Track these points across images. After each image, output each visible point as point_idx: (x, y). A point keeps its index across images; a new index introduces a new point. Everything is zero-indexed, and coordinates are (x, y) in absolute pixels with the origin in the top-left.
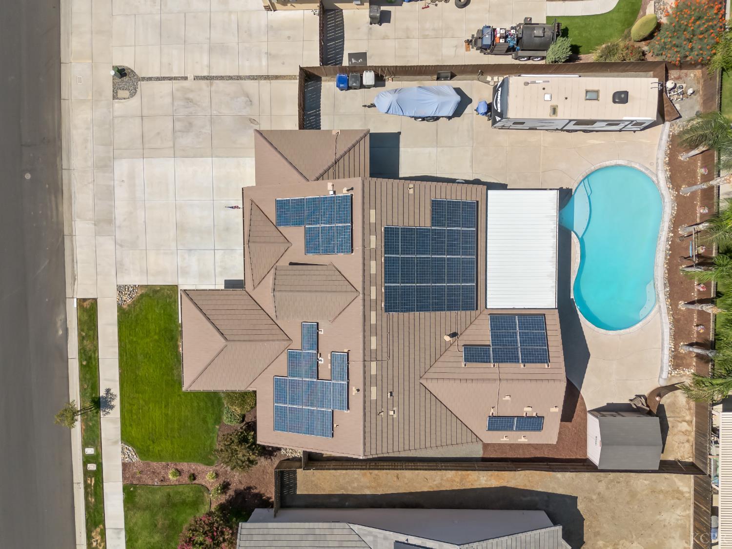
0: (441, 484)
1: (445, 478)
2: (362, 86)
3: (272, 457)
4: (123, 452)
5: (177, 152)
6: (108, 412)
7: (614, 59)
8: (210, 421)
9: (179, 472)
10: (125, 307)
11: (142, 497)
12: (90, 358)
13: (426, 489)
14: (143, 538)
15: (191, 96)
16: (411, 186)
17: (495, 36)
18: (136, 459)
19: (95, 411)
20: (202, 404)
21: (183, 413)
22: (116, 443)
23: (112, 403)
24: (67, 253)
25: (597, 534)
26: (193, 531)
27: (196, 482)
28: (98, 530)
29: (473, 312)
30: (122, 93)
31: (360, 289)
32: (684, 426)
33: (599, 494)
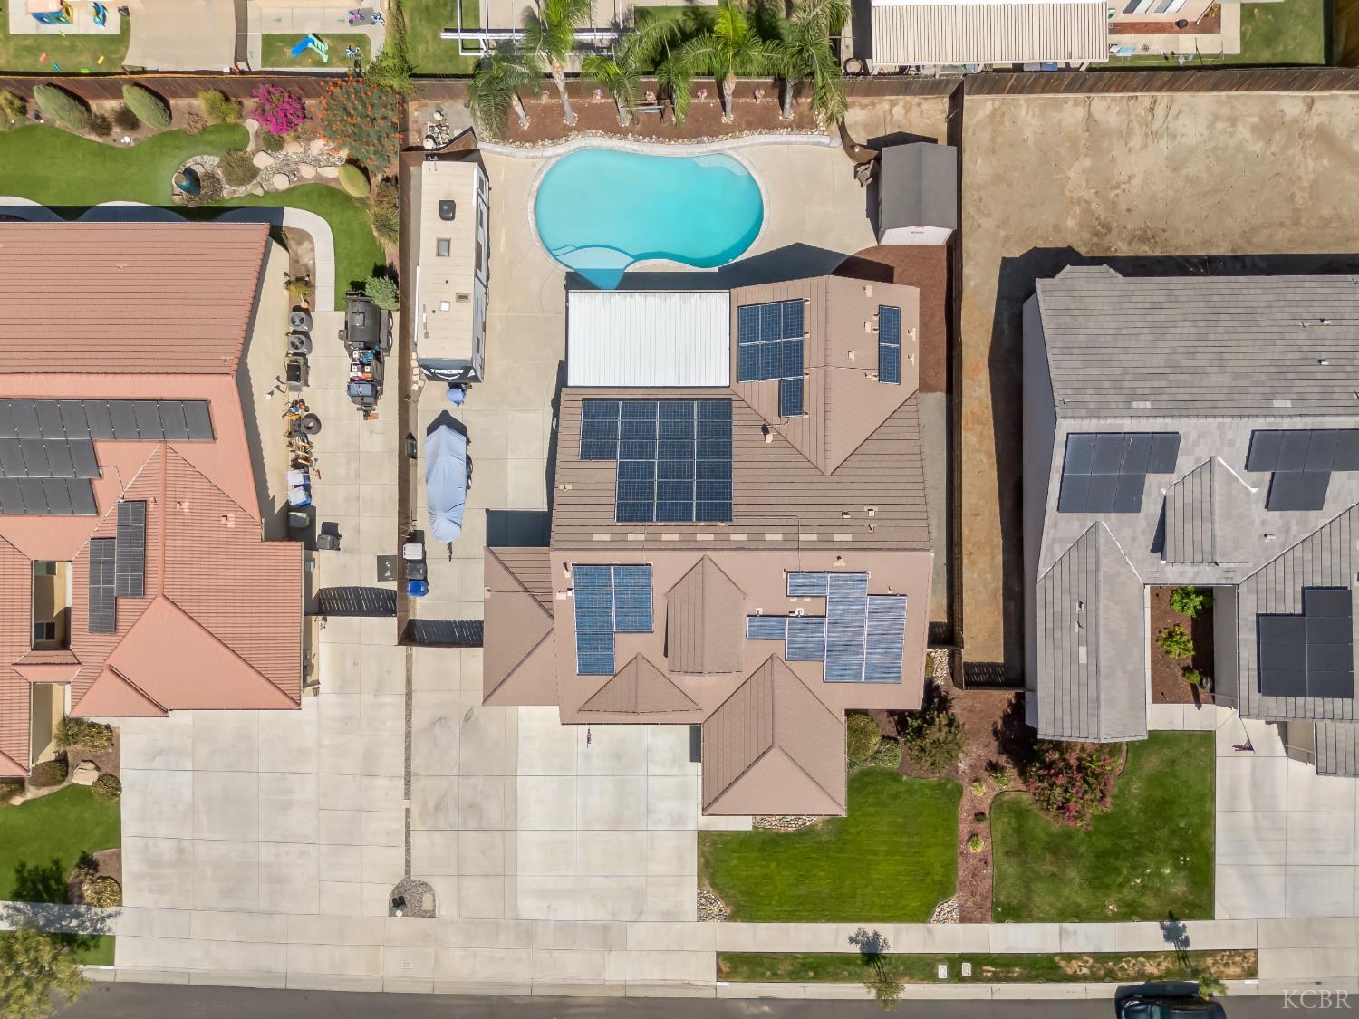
0: (987, 452)
1: (978, 446)
2: (423, 561)
3: (949, 698)
4: (945, 921)
5: (509, 828)
6: (885, 940)
7: (395, 220)
8: (895, 787)
9: (973, 836)
10: (729, 911)
11: (1015, 897)
12: (803, 965)
13: (994, 474)
14: (1074, 895)
15: (431, 805)
16: (563, 486)
17: (361, 380)
18: (953, 902)
19: (882, 961)
20: (871, 799)
21: (885, 829)
22: (929, 931)
23: (871, 934)
24: (651, 994)
25: (1057, 228)
26: (1048, 804)
27: (987, 812)
28: (1063, 964)
29: (734, 404)
30: (427, 905)
31: (700, 554)
32: (898, 111)
33: (998, 227)
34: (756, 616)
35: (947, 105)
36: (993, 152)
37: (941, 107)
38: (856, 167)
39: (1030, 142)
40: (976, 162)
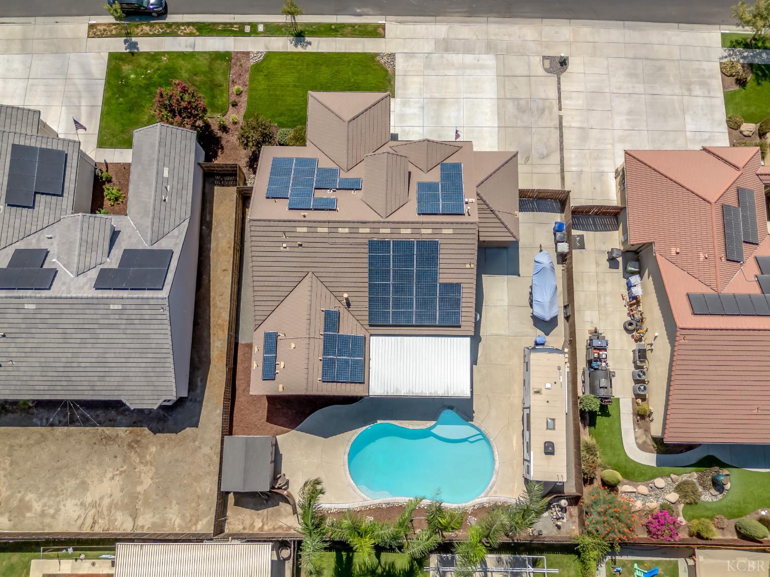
0: (217, 307)
1: (221, 311)
2: (556, 242)
3: (248, 167)
4: (258, 53)
5: (502, 101)
6: (292, 43)
8: (281, 119)
9: (239, 94)
10: (378, 58)
11: (220, 65)
12: (337, 31)
13: (212, 294)
14: (186, 65)
15: (547, 112)
16: (472, 266)
17: (600, 350)
18: (252, 62)
19: (293, 33)
20: (296, 113)
21: (288, 98)
22: (267, 48)
23: (299, 46)
24: (422, 18)
25: (162, 445)
27: (231, 107)
28: (195, 31)
29: (367, 323)
30: (547, 62)
31: (388, 219)
32: (258, 524)
33: (200, 448)
34: (356, 189)
35: (226, 527)
36: (199, 497)
37: (230, 526)
38: (288, 488)
39: (175, 502)
40: (210, 489)
